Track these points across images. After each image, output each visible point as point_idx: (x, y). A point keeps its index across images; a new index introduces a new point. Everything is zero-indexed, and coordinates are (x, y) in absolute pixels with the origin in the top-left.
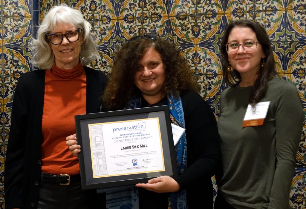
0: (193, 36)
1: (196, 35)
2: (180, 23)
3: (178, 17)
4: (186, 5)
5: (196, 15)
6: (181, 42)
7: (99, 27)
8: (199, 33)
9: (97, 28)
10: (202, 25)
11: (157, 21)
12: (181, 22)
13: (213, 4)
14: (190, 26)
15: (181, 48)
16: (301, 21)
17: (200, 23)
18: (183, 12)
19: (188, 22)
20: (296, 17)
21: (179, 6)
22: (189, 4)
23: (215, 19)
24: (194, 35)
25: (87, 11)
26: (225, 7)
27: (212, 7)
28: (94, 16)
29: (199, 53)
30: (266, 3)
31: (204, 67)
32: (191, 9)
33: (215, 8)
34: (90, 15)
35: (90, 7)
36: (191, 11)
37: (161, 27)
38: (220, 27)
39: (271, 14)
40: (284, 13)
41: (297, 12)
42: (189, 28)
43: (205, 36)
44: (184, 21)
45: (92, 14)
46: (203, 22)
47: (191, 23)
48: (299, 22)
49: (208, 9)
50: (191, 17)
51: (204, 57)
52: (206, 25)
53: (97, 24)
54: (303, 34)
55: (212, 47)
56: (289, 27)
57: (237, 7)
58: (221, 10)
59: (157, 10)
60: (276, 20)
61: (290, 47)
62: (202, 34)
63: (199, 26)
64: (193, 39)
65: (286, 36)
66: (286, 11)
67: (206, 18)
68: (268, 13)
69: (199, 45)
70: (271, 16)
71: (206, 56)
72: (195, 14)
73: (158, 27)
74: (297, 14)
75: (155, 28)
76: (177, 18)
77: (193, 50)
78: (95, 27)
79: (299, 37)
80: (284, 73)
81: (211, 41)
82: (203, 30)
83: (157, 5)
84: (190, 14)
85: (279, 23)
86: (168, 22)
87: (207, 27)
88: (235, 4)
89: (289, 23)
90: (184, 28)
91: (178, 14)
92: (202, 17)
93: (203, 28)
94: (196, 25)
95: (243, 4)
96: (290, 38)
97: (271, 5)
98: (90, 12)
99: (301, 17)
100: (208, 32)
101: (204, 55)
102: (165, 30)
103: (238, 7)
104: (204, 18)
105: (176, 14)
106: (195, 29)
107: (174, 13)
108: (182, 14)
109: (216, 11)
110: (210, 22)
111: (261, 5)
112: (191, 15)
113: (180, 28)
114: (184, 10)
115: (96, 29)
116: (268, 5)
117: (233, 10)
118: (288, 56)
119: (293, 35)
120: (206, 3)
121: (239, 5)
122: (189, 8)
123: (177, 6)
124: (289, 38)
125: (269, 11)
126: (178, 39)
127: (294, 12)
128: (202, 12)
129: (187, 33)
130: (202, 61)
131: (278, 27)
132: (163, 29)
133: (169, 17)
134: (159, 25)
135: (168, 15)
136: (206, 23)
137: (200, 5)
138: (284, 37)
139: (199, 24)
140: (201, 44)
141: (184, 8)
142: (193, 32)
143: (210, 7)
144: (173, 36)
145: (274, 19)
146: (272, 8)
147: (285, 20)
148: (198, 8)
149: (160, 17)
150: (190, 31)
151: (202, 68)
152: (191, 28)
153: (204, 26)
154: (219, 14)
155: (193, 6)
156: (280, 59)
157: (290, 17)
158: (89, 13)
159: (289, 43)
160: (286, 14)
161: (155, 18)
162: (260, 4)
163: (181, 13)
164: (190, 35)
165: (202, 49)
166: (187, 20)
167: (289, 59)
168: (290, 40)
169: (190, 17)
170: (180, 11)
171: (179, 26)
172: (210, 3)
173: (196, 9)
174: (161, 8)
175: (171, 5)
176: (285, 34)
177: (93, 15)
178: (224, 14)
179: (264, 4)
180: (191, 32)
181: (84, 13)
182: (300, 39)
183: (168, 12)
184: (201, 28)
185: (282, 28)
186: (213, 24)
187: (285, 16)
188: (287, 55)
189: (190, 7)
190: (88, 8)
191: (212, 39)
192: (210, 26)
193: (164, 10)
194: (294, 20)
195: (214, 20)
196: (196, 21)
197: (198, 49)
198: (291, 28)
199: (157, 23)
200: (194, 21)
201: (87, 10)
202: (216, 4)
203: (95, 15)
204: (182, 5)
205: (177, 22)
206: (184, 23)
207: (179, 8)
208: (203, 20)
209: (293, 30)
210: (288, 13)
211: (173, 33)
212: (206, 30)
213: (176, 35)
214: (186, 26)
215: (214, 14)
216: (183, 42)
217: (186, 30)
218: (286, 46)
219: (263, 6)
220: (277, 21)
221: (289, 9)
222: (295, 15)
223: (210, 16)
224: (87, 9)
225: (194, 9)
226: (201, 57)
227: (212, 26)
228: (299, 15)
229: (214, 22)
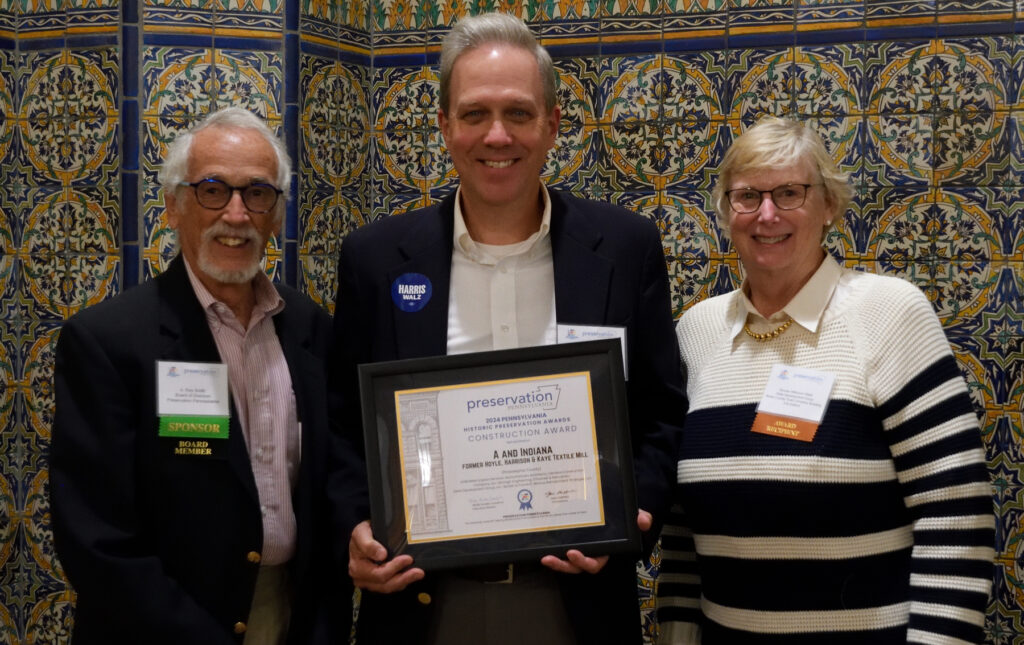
0: (653, 171)
1: (661, 168)
2: (624, 140)
3: (619, 126)
4: (639, 98)
5: (662, 122)
6: (626, 184)
7: (439, 145)
8: (666, 164)
9: (434, 146)
10: (674, 146)
11: (573, 133)
12: (627, 137)
13: (700, 97)
14: (646, 146)
15: (626, 198)
16: (899, 140)
17: (671, 140)
18: (632, 114)
19: (642, 138)
20: (888, 132)
21: (623, 100)
22: (644, 96)
23: (705, 131)
24: (656, 168)
25: (412, 107)
26: (727, 106)
27: (698, 104)
28: (427, 120)
29: (667, 209)
30: (821, 97)
31: (679, 242)
32: (649, 108)
33: (704, 106)
34: (419, 117)
35: (418, 98)
36: (649, 112)
37: (580, 147)
38: (715, 152)
39: (831, 124)
40: (862, 121)
41: (889, 121)
42: (644, 151)
43: (681, 171)
44: (633, 136)
45: (422, 115)
46: (676, 138)
47: (649, 140)
48: (894, 144)
49: (689, 108)
50: (649, 125)
51: (677, 220)
52: (682, 146)
53: (433, 139)
54: (904, 170)
55: (696, 197)
56: (871, 155)
57: (754, 106)
58: (716, 112)
59: (573, 109)
60: (842, 136)
61: (874, 201)
62: (674, 166)
63: (667, 148)
64: (654, 177)
65: (865, 175)
66: (865, 117)
67: (684, 129)
68: (825, 121)
69: (666, 192)
70: (832, 129)
71: (682, 217)
72: (659, 120)
73: (573, 148)
74: (891, 124)
75: (567, 150)
76: (617, 128)
77: (654, 203)
78: (429, 144)
79: (893, 178)
80: (860, 260)
81: (695, 182)
82: (676, 156)
83: (573, 98)
84: (648, 119)
85: (849, 145)
86: (598, 136)
87: (686, 149)
88: (750, 99)
89: (871, 145)
90: (634, 151)
91: (619, 118)
92: (674, 126)
93: (677, 152)
94: (661, 145)
95: (768, 99)
96: (875, 180)
97: (832, 102)
98: (419, 110)
99: (899, 131)
100: (686, 161)
101: (678, 214)
102: (589, 155)
103: (757, 105)
104: (680, 130)
105: (614, 119)
106: (657, 155)
107: (610, 116)
108: (628, 119)
109: (707, 114)
110: (692, 138)
111: (809, 103)
112: (649, 123)
113: (624, 151)
114: (633, 110)
115: (431, 150)
116: (825, 102)
117: (745, 111)
118: (869, 220)
119: (882, 172)
120: (683, 95)
121: (759, 100)
122: (646, 106)
123: (617, 100)
124: (871, 178)
125: (826, 116)
126: (620, 176)
127: (884, 120)
128: (674, 115)
129: (639, 163)
130: (673, 228)
131: (848, 152)
132: (585, 152)
133: (599, 124)
134: (576, 144)
135: (598, 120)
136: (684, 141)
137: (669, 100)
138: (860, 177)
139: (668, 144)
140: (672, 190)
141: (634, 106)
142: (654, 161)
143: (693, 104)
144: (607, 169)
145: (838, 136)
146: (833, 109)
147: (863, 139)
148: (665, 106)
149: (579, 124)
150: (647, 158)
151: (672, 245)
152: (648, 152)
153: (678, 148)
154: (712, 121)
155: (654, 101)
156: (851, 226)
157: (874, 131)
158: (417, 113)
159: (871, 190)
160: (865, 123)
161: (566, 126)
162: (807, 99)
163: (626, 116)
164: (647, 168)
165: (674, 199)
166: (641, 132)
167: (871, 227)
168: (873, 184)
169: (647, 127)
170: (624, 111)
171: (621, 147)
172: (693, 96)
173: (662, 109)
174: (582, 103)
175: (605, 98)
176: (863, 170)
177: (425, 117)
178: (725, 121)
179: (815, 101)
180: (649, 161)
181: (405, 112)
182: (896, 183)
183: (598, 113)
184: (673, 152)
185: (855, 156)
186: (700, 144)
187: (863, 129)
188: (867, 218)
189: (646, 102)
190: (415, 101)
191: (696, 178)
192: (692, 148)
193: (587, 108)
194: (883, 138)
195: (702, 136)
196: (661, 135)
197: (663, 200)
198: (875, 156)
199: (572, 138)
200: (656, 136)
201: (410, 106)
202: (706, 98)
203: (429, 116)
204: (630, 98)
205: (618, 137)
206: (633, 140)
207: (621, 105)
208: (677, 133)
209: (881, 161)
210: (871, 121)
211: (608, 162)
212: (683, 156)
213: (613, 167)
214: (637, 147)
215: (702, 121)
216: (629, 184)
217: (637, 157)
218: (864, 198)
219: (813, 105)
220: (844, 139)
221: (871, 112)
222: (885, 127)
223: (692, 125)
224: (412, 103)
225: (656, 108)
226: (671, 219)
227: (697, 148)
228: (895, 127)
229: (701, 139)
